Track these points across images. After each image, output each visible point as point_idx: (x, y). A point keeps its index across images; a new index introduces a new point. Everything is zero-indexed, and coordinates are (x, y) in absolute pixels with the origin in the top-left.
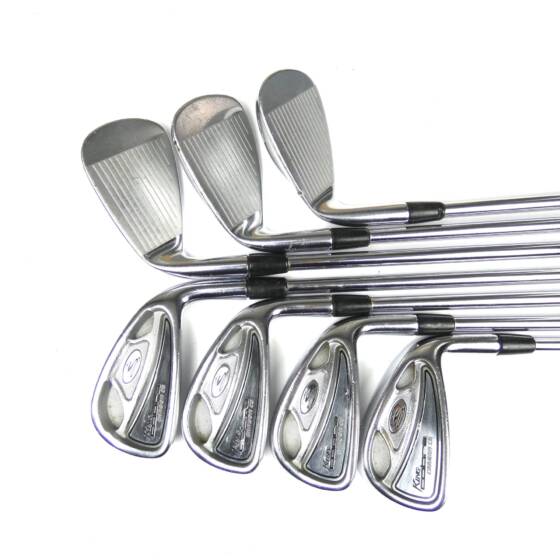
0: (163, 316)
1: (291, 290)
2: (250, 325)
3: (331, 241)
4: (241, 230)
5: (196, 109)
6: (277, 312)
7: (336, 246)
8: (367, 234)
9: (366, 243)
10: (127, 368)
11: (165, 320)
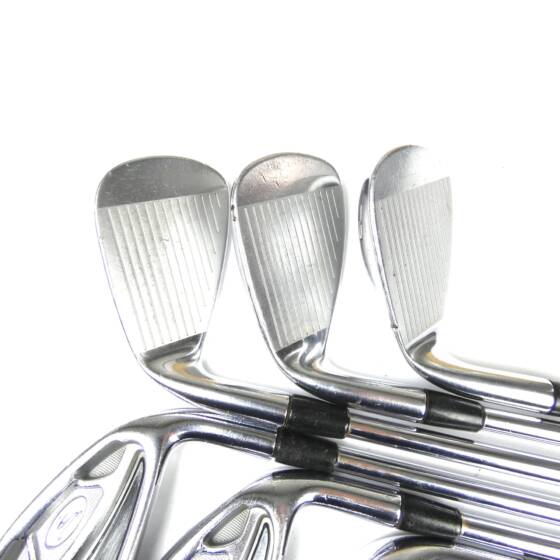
0: (138, 452)
1: (342, 466)
2: (264, 508)
3: (422, 409)
4: (296, 356)
5: (276, 167)
6: (310, 496)
7: (428, 418)
8: (481, 413)
9: (477, 428)
10: (58, 521)
11: (139, 461)
